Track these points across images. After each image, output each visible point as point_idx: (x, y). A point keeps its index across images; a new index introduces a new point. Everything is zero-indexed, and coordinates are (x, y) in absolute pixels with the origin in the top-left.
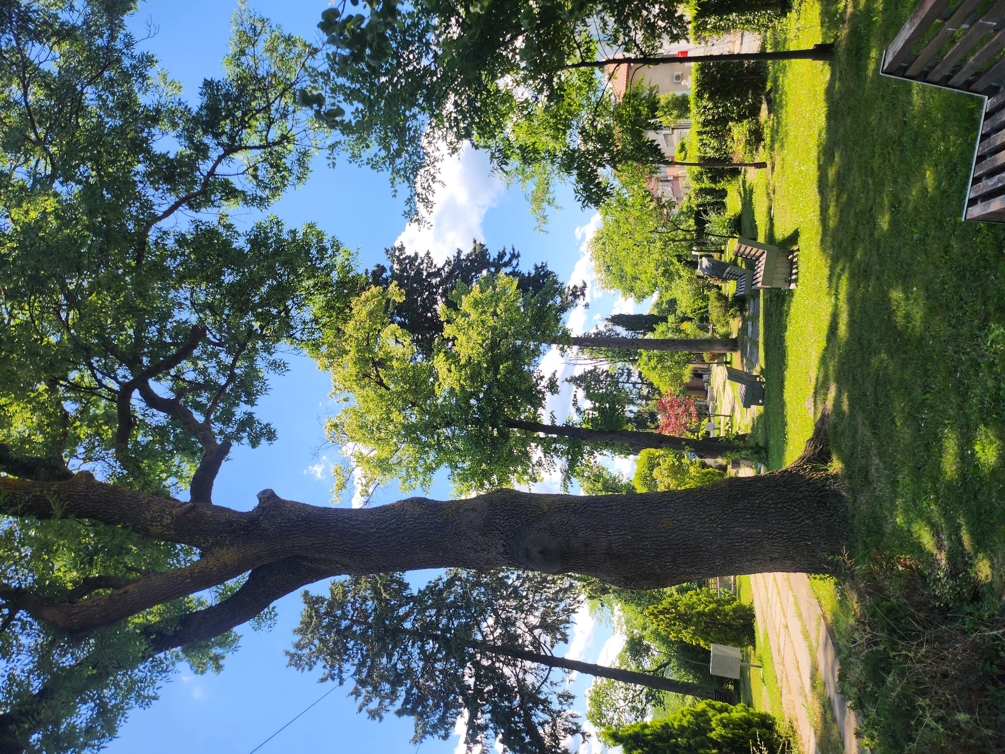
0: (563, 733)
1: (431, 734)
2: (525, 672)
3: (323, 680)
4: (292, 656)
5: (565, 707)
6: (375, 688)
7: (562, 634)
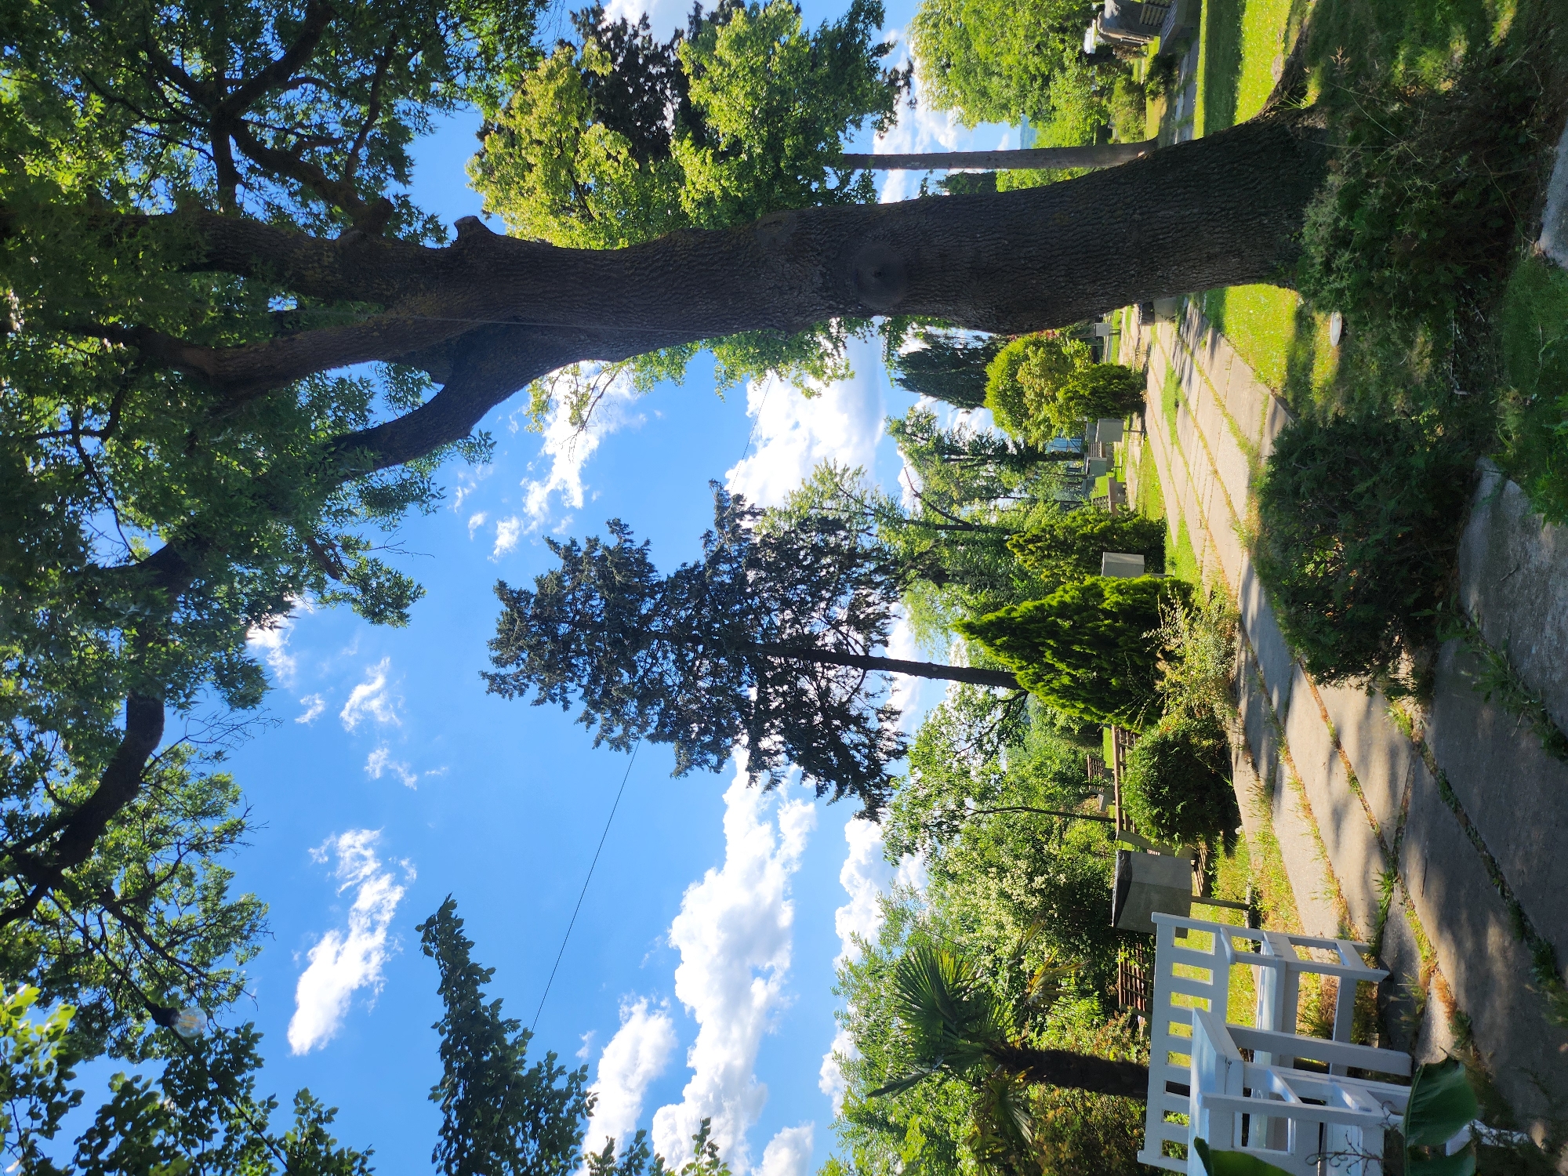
1: (699, 765)
3: (539, 702)
4: (493, 678)
6: (615, 712)
7: (880, 633)
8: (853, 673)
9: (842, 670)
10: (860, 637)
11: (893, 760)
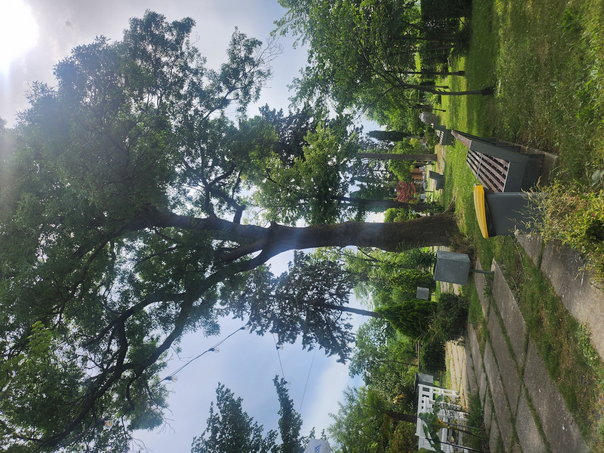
0: (347, 341)
2: (329, 314)
5: (348, 330)
6: (258, 322)
7: (346, 298)
8: (337, 312)
9: (333, 311)
10: (339, 300)
11: (350, 343)
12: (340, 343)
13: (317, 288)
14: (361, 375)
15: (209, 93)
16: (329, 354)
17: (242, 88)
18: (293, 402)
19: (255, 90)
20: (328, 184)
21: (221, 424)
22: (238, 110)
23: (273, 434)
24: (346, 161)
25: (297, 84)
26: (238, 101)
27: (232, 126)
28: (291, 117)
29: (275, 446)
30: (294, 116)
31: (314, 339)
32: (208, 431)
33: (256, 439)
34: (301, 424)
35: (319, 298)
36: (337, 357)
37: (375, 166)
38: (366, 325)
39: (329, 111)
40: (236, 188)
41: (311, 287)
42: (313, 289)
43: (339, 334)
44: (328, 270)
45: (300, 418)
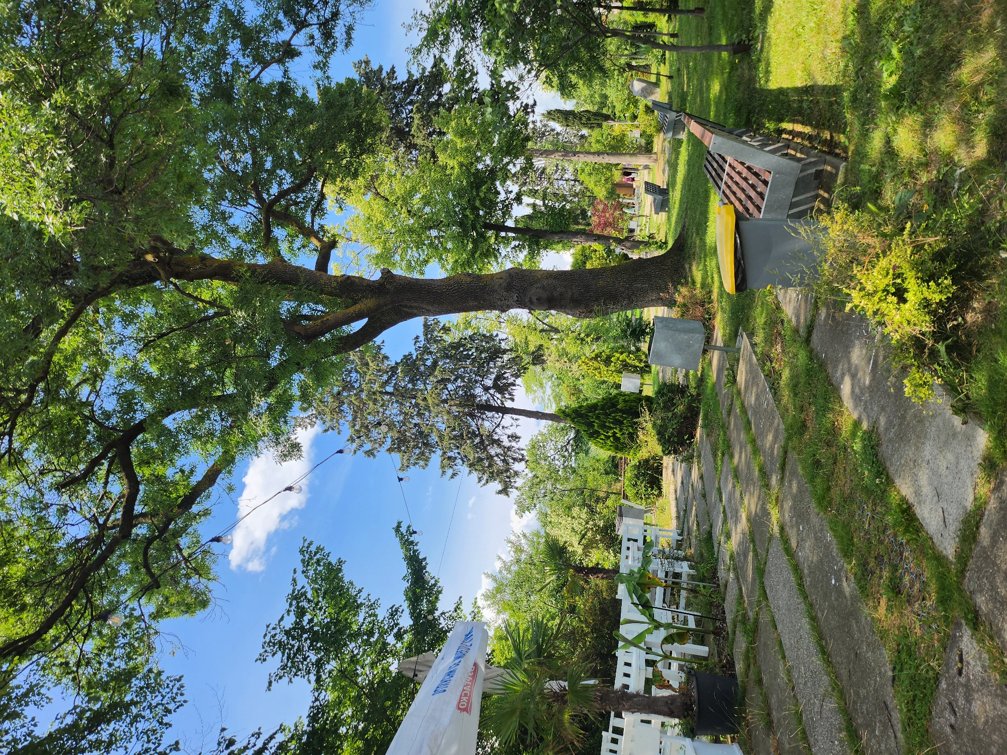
0: (512, 461)
1: (414, 465)
2: (483, 419)
3: (325, 431)
4: (296, 419)
5: (513, 444)
6: (366, 436)
7: (510, 394)
8: (496, 415)
9: (489, 414)
10: (499, 396)
11: (516, 463)
12: (500, 463)
13: (463, 378)
14: (534, 513)
15: (259, 32)
16: (483, 482)
17: (320, 25)
18: (427, 561)
19: (344, 29)
20: (477, 203)
21: (309, 601)
22: (315, 67)
23: (397, 611)
24: (508, 164)
25: (421, 22)
26: (313, 48)
27: (304, 96)
28: (411, 83)
29: (400, 629)
30: (416, 81)
31: (460, 461)
32: (288, 615)
33: (369, 619)
34: (440, 592)
35: (466, 394)
36: (497, 485)
37: (556, 172)
38: (542, 434)
39: (477, 73)
40: (318, 209)
41: (453, 378)
42: (456, 380)
43: (499, 451)
44: (480, 350)
45: (439, 584)
